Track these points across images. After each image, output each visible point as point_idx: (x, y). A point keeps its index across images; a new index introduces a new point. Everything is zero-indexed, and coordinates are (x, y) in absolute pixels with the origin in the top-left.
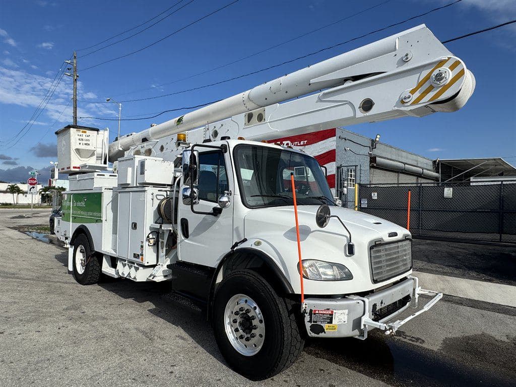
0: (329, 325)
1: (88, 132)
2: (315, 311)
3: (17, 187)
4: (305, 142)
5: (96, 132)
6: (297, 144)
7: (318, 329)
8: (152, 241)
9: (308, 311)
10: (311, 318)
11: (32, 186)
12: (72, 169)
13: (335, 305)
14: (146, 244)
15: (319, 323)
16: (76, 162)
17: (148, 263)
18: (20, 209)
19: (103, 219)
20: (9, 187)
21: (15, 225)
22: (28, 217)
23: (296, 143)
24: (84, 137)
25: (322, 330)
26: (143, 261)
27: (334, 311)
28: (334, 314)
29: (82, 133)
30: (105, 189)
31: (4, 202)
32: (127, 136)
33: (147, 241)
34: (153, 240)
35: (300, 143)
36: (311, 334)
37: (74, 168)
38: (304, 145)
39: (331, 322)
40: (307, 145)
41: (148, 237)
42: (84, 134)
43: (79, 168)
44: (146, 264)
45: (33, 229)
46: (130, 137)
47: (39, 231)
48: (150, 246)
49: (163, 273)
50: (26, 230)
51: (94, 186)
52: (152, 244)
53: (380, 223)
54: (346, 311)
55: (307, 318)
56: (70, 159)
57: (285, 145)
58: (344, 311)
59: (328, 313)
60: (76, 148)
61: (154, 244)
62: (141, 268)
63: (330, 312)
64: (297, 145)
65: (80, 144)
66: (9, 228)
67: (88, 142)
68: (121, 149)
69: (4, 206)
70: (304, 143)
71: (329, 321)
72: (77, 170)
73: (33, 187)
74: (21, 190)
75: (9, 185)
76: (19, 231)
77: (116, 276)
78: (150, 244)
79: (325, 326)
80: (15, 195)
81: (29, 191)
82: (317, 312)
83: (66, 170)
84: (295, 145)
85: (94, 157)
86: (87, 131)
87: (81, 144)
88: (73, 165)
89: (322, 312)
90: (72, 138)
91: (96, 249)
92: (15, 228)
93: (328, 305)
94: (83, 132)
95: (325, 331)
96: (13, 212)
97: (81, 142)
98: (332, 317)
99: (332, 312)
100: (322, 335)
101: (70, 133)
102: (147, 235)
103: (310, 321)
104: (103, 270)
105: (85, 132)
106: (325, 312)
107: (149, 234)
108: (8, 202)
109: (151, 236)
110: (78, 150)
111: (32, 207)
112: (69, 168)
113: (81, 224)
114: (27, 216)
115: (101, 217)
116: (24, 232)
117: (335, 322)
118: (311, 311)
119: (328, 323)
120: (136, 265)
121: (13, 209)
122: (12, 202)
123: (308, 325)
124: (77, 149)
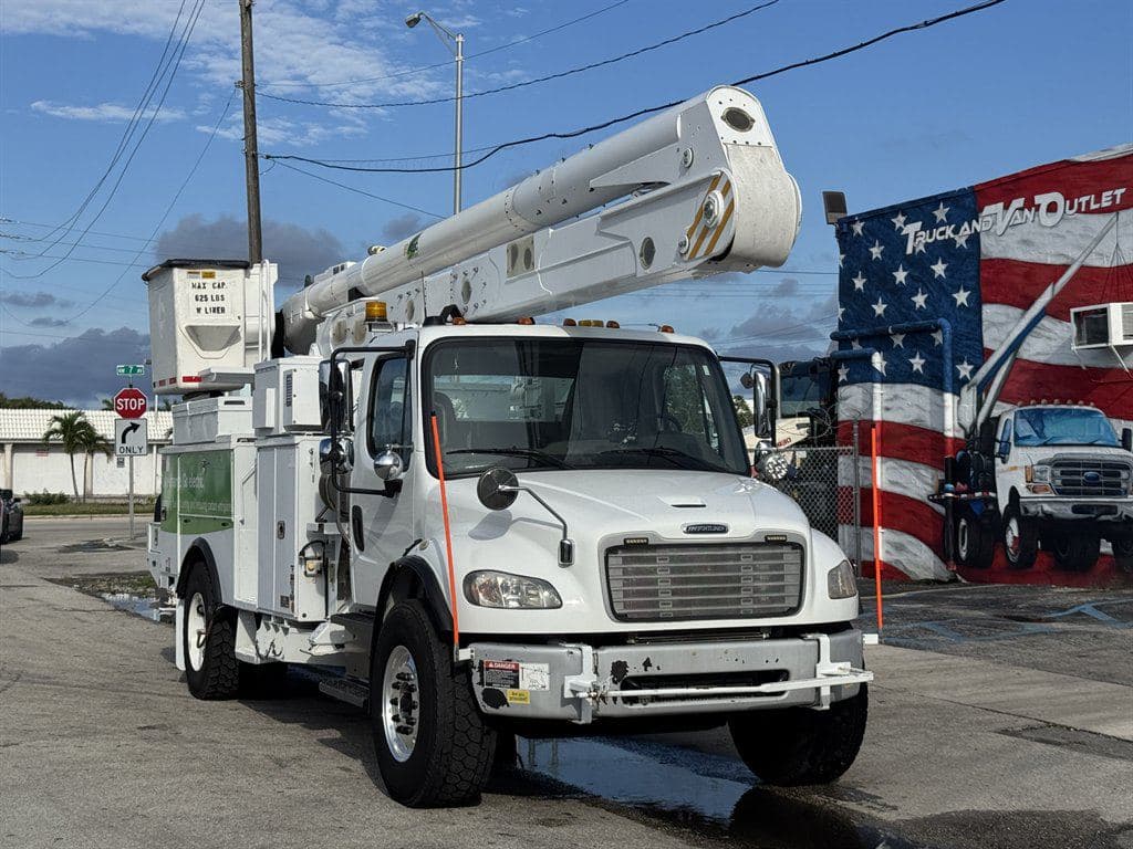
0: (513, 690)
1: (221, 275)
2: (488, 663)
3: (84, 425)
4: (1119, 192)
5: (241, 271)
6: (1088, 203)
7: (496, 698)
8: (312, 564)
9: (476, 664)
10: (482, 676)
11: (127, 423)
12: (182, 385)
13: (523, 655)
14: (299, 571)
15: (495, 687)
16: (191, 362)
17: (304, 616)
18: (98, 519)
19: (236, 518)
20: (57, 425)
21: (70, 573)
22: (119, 548)
23: (1084, 200)
24: (209, 291)
25: (503, 701)
26: (293, 611)
27: (521, 665)
28: (520, 670)
29: (205, 280)
30: (239, 441)
31: (40, 492)
32: (336, 271)
33: (300, 563)
34: (316, 562)
35: (1098, 200)
36: (488, 709)
37: (187, 379)
38: (1113, 209)
39: (516, 685)
40: (1127, 207)
41: (302, 553)
42: (209, 281)
43: (197, 379)
44: (301, 619)
45: (122, 585)
46: (341, 273)
47: (141, 590)
48: (311, 576)
49: (331, 639)
50: (103, 586)
51: (220, 433)
52: (314, 572)
53: (704, 506)
54: (546, 667)
55: (476, 678)
56: (176, 356)
57: (1043, 208)
58: (540, 666)
59: (509, 667)
60: (187, 324)
61: (319, 572)
62: (293, 630)
63: (513, 667)
64: (1088, 211)
65: (199, 310)
66: (51, 580)
67: (219, 304)
68: (310, 315)
69: (38, 508)
70: (1114, 197)
71: (512, 683)
72: (195, 385)
73: (135, 427)
74: (101, 438)
75: (56, 419)
76: (80, 590)
77: (257, 661)
78: (309, 572)
79: (509, 693)
80: (80, 458)
81: (119, 444)
82: (491, 666)
83: (168, 386)
84: (1079, 211)
85: (240, 346)
86: (218, 272)
87: (203, 311)
88: (183, 371)
89: (499, 666)
90: (178, 296)
91: (225, 601)
92: (67, 582)
93: (508, 652)
94: (206, 276)
95: (509, 701)
96: (68, 530)
97: (203, 305)
98: (518, 677)
99: (517, 666)
100: (503, 710)
101: (172, 283)
102: (300, 550)
103: (481, 683)
104: (237, 650)
105: (211, 276)
106: (503, 666)
107: (305, 548)
108: (54, 491)
109: (309, 553)
110: (193, 331)
111: (131, 509)
112: (174, 380)
113: (197, 536)
114: (116, 542)
115: (229, 514)
116: (97, 594)
117: (524, 684)
118: (481, 662)
119: (512, 687)
120: (286, 625)
121: (68, 519)
122: (70, 492)
123: (479, 690)
124: (191, 327)
